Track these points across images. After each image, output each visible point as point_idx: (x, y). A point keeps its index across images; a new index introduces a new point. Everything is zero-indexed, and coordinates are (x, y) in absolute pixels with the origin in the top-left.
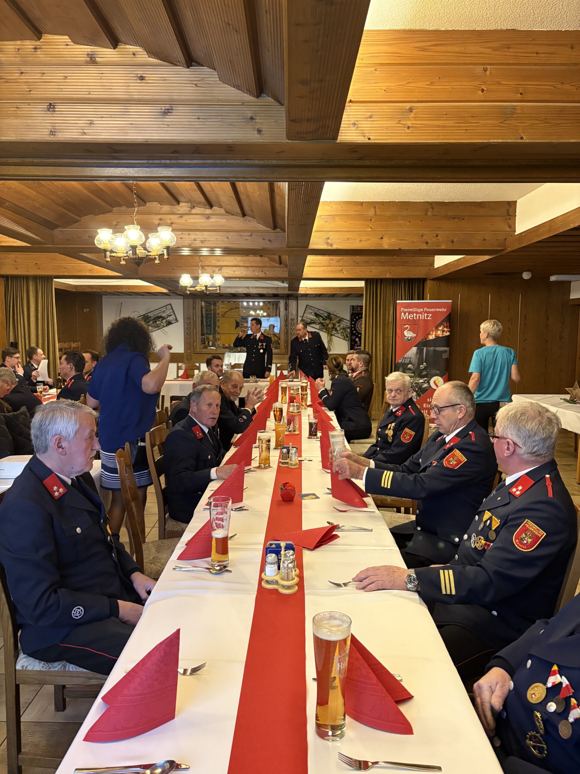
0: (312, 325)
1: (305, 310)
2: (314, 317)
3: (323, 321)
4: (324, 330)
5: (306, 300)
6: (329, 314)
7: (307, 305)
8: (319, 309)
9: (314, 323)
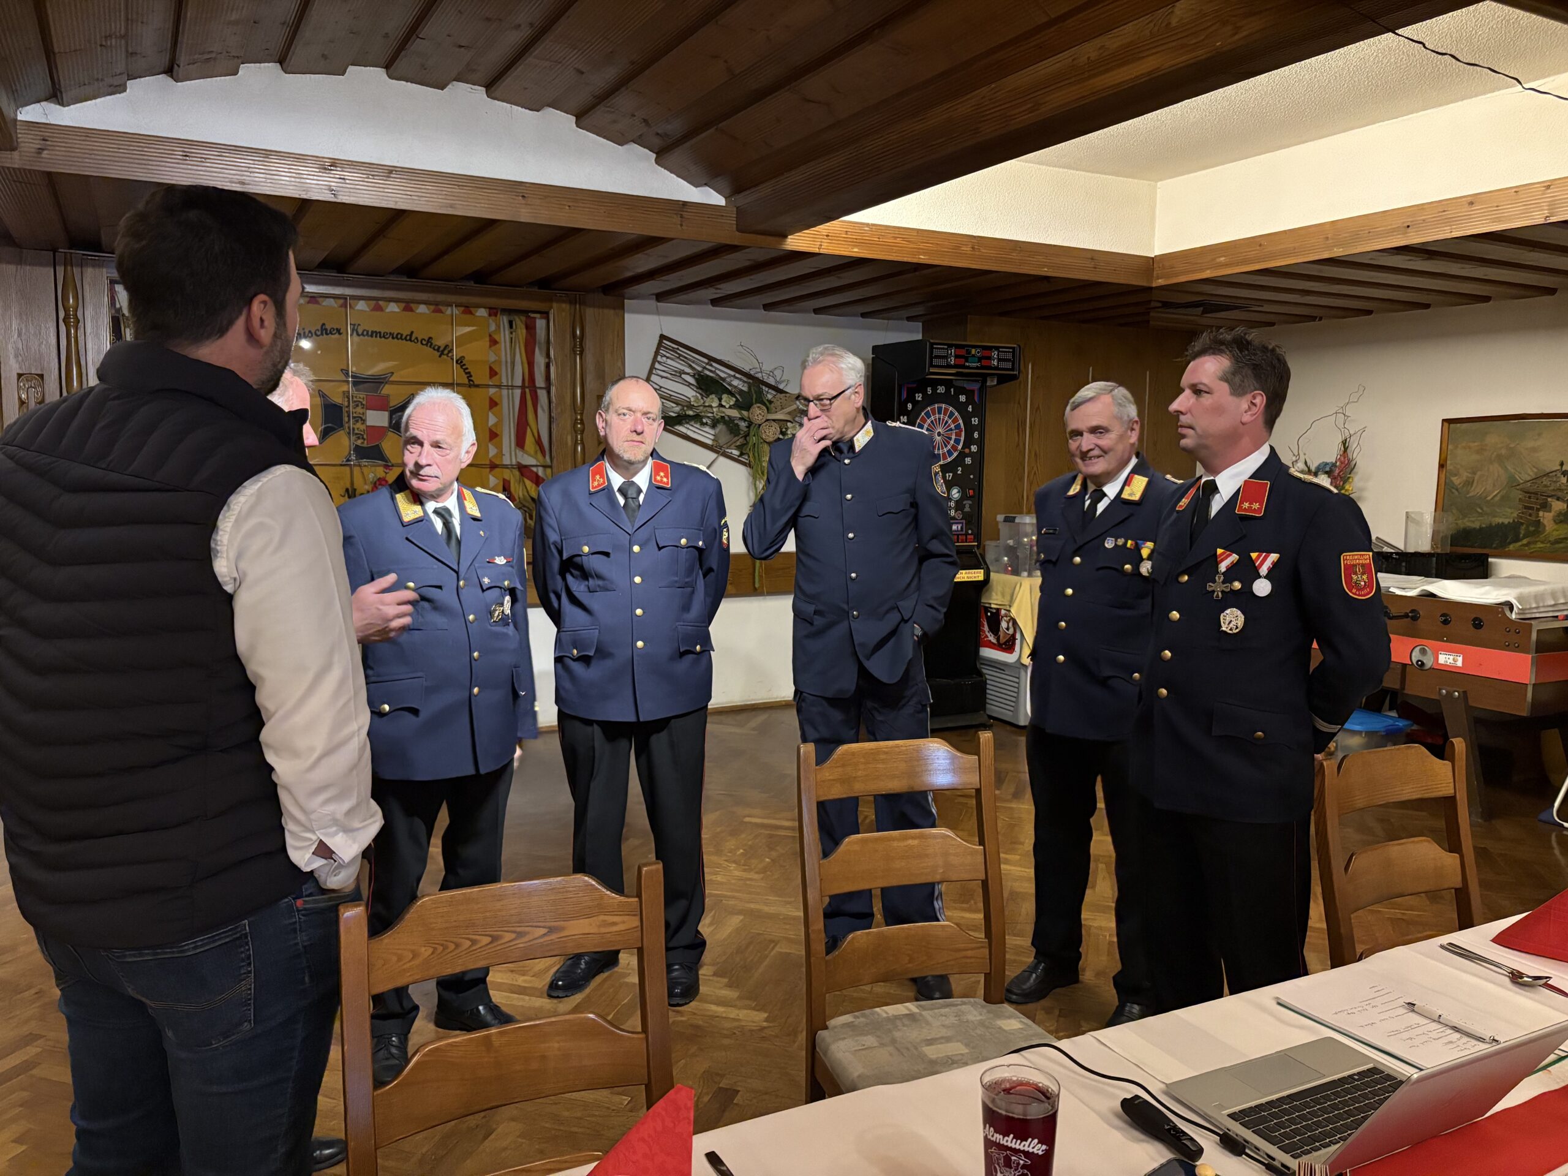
0: (682, 429)
1: (655, 360)
2: (690, 393)
3: (734, 413)
4: (736, 452)
5: (658, 312)
6: (755, 381)
7: (663, 337)
8: (711, 359)
9: (697, 418)
